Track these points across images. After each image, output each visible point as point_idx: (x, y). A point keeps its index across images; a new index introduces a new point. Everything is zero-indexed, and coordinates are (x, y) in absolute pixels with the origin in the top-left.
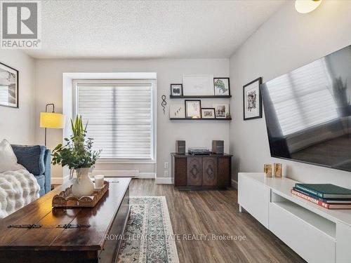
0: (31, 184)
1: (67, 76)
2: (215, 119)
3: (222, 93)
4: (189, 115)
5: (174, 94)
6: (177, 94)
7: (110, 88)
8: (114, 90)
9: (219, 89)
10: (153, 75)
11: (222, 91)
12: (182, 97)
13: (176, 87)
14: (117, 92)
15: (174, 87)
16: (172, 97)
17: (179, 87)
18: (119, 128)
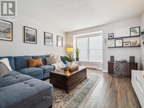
0: (63, 66)
1: (74, 36)
2: (131, 47)
3: (135, 35)
4: (116, 46)
5: (110, 38)
6: (111, 37)
7: (87, 38)
8: (88, 39)
9: (133, 33)
10: (101, 32)
11: (135, 34)
12: (113, 38)
13: (111, 35)
14: (89, 39)
15: (110, 35)
16: (109, 39)
17: (112, 35)
18: (90, 51)
